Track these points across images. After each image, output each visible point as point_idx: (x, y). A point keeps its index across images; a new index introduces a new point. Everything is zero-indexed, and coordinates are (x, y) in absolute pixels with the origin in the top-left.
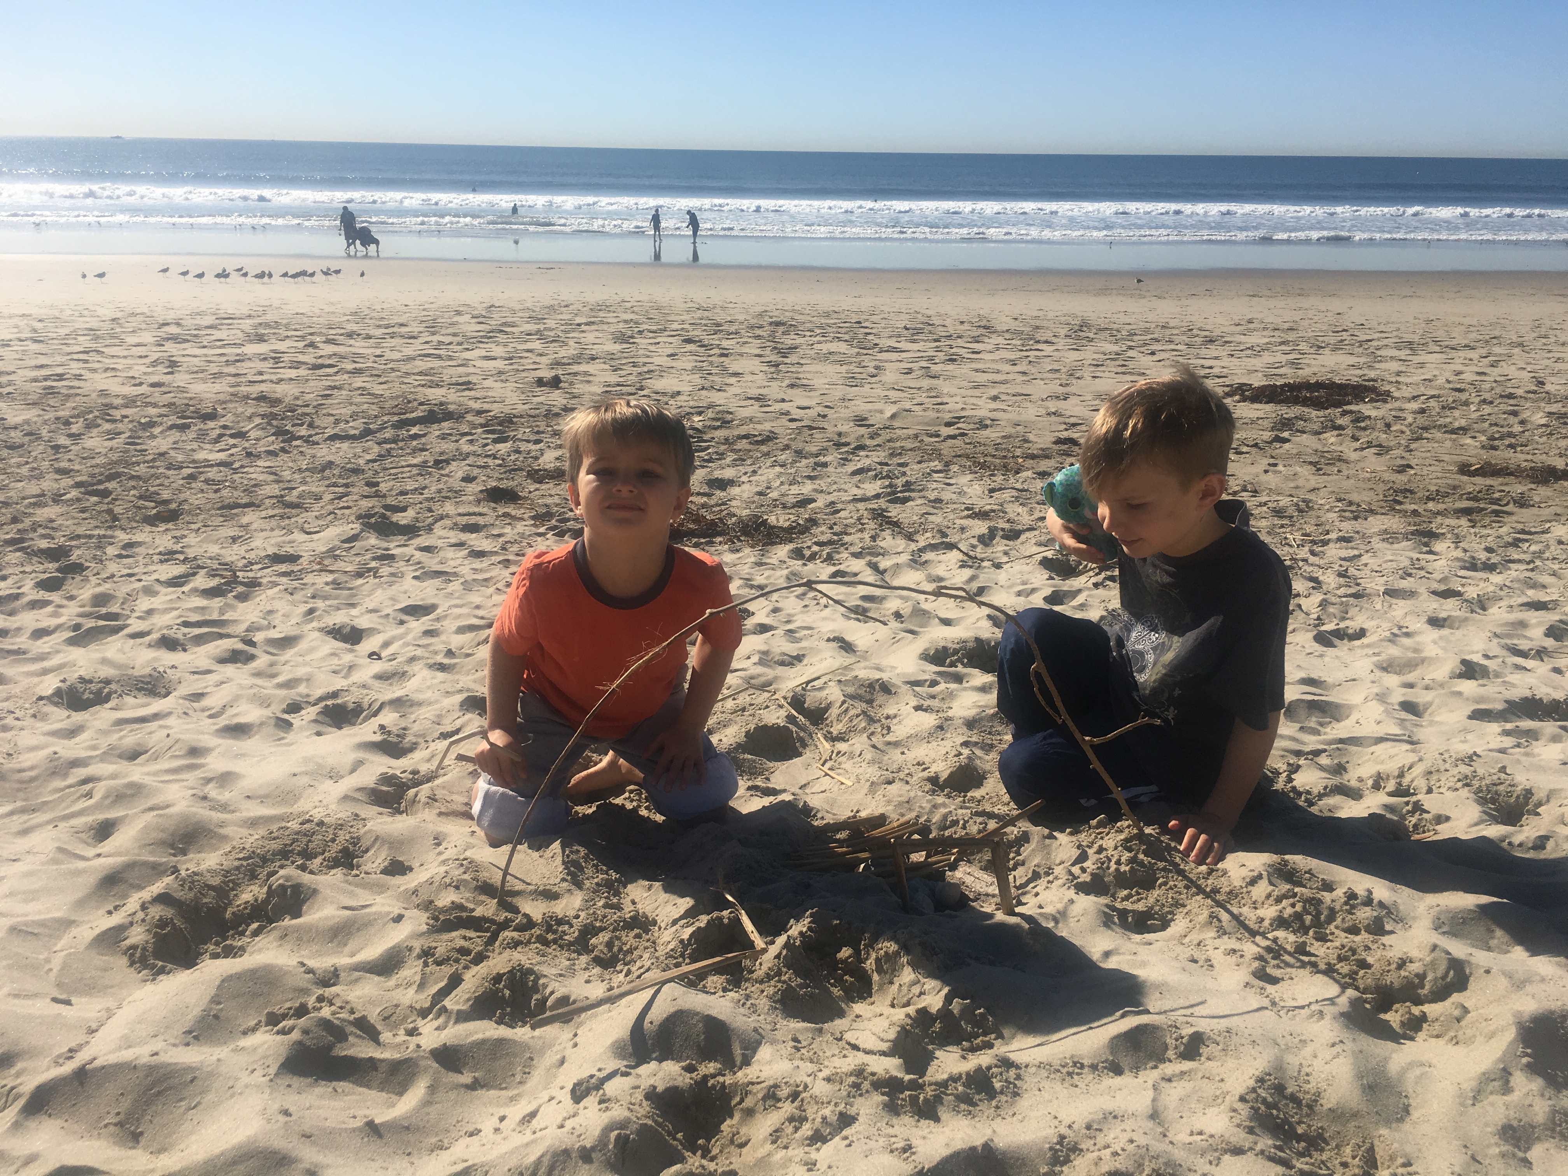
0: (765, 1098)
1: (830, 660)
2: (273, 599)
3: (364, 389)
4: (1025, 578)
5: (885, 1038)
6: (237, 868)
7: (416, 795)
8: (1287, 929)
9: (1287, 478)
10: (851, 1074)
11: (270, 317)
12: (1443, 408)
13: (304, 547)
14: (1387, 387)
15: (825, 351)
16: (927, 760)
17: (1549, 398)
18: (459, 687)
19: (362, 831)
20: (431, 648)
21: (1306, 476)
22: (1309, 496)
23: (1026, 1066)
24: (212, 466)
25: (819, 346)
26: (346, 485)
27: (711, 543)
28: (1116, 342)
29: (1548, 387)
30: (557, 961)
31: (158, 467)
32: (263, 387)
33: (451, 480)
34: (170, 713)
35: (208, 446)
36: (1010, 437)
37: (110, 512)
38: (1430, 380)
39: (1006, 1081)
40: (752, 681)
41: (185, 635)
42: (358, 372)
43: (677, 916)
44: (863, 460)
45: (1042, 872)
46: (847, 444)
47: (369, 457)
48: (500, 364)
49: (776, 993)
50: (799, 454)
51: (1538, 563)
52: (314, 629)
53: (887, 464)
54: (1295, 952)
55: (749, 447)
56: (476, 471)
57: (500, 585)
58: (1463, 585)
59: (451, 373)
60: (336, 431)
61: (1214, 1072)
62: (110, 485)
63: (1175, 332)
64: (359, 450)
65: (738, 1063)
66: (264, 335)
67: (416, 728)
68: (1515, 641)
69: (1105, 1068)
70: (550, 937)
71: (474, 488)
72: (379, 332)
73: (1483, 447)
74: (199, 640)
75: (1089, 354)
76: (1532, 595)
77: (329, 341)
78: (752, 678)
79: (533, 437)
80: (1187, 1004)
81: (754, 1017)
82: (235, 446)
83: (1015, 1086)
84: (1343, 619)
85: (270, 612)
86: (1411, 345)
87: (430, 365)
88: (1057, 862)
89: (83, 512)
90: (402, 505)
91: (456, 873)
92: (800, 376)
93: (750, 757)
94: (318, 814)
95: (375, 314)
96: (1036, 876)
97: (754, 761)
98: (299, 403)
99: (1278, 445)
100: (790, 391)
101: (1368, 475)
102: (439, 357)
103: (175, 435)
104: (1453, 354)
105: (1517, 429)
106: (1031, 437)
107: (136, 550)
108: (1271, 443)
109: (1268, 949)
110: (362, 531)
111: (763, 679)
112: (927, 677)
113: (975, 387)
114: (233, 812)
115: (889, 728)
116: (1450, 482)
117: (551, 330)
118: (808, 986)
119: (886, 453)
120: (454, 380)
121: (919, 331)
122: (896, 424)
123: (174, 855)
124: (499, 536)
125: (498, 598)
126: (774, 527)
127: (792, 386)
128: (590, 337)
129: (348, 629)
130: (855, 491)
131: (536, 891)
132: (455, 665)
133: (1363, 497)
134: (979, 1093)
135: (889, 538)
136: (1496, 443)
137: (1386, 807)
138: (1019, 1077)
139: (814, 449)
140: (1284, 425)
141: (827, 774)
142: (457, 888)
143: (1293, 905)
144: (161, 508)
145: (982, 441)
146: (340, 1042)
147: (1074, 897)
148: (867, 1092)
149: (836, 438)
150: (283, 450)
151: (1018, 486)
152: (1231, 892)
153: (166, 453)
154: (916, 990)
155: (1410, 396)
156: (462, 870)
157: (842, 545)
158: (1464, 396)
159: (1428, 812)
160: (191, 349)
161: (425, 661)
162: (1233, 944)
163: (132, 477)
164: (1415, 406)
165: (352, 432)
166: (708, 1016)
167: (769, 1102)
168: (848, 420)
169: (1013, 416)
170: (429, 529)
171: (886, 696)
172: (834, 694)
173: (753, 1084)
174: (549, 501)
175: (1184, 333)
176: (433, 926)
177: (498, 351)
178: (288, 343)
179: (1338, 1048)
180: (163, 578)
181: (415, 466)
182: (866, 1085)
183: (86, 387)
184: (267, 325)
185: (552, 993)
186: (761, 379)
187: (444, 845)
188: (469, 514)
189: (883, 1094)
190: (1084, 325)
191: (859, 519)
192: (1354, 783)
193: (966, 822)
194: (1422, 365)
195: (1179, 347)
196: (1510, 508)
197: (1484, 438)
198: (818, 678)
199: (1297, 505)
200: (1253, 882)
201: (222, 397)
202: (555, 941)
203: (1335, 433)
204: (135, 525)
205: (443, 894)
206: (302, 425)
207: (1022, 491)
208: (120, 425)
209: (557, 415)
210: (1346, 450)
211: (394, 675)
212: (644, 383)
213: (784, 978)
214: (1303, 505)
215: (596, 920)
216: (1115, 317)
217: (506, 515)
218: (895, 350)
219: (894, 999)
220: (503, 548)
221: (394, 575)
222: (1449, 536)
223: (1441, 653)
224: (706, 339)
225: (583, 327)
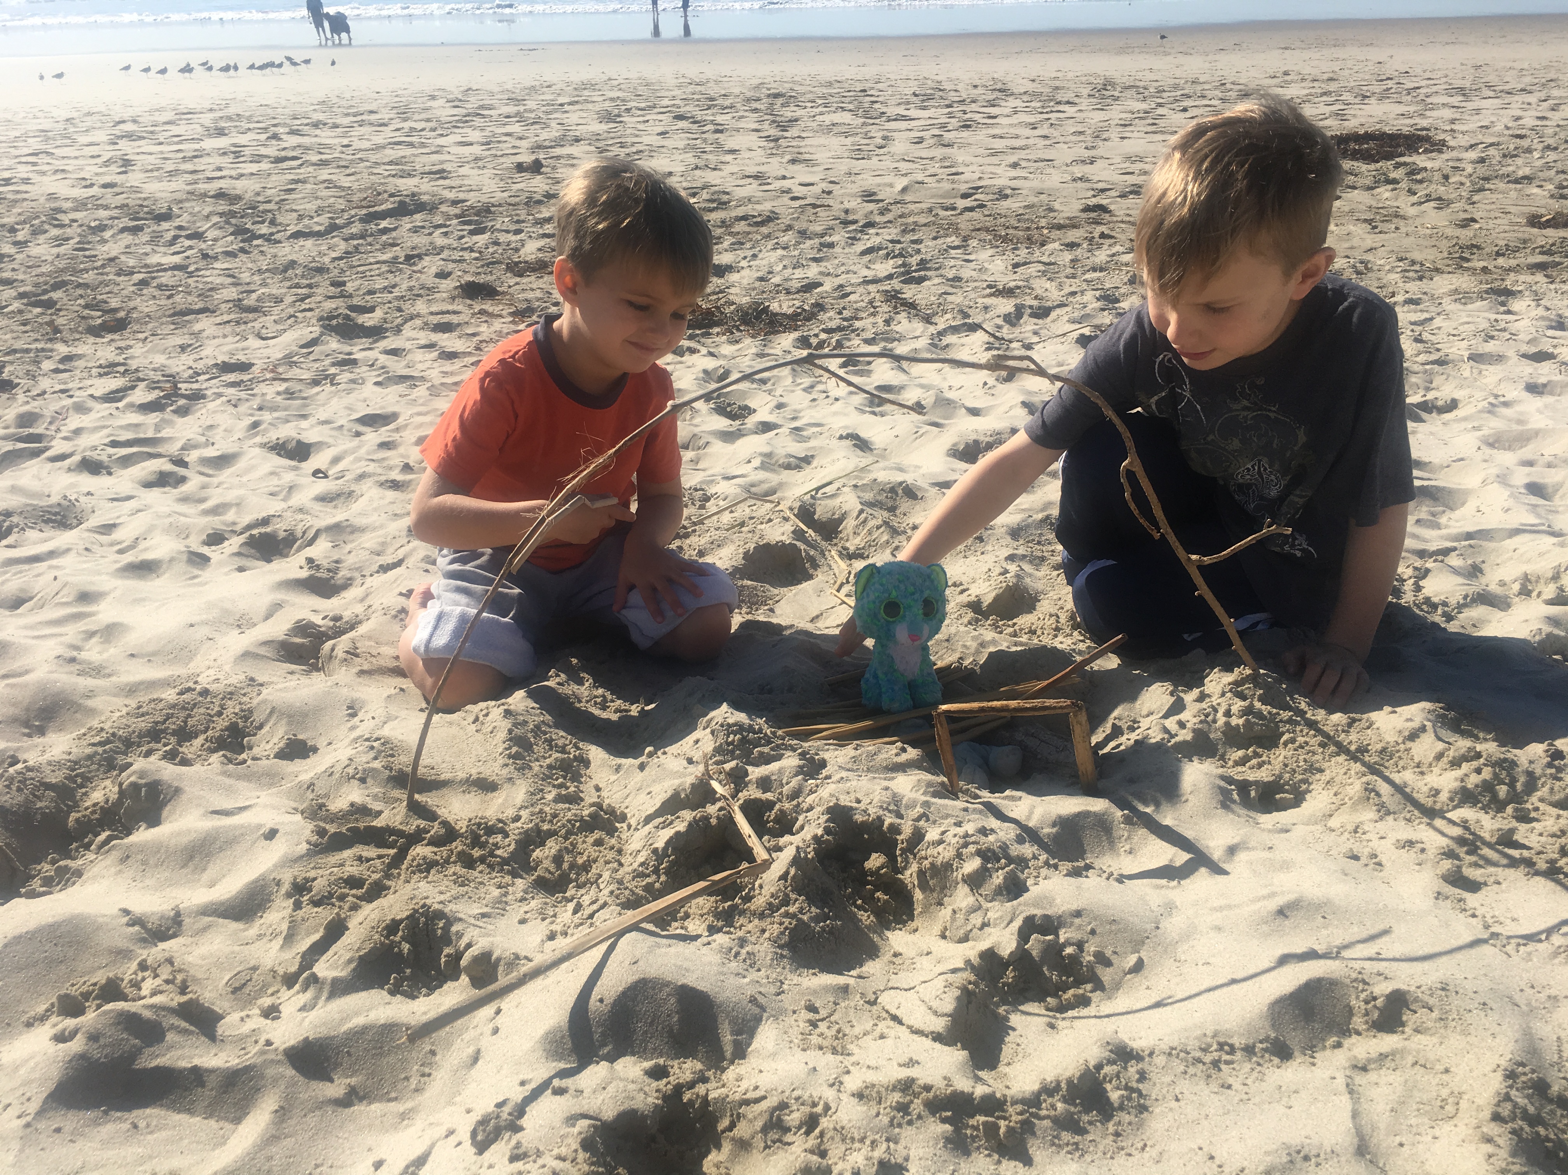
0: (765, 1130)
1: (843, 462)
2: (214, 412)
3: (329, 181)
4: (1060, 359)
5: (940, 1010)
6: (90, 757)
7: (333, 650)
8: (1474, 805)
9: (1340, 238)
10: (894, 1088)
11: (232, 111)
12: (1505, 156)
13: (258, 354)
14: (1441, 136)
15: (827, 123)
16: (964, 579)
19: (255, 702)
20: (385, 464)
21: (1361, 235)
22: (1369, 257)
23: (1151, 1054)
24: (165, 270)
25: (821, 118)
26: (310, 286)
27: (708, 334)
28: (1144, 99)
30: (483, 890)
31: (107, 274)
32: (222, 184)
33: (423, 276)
34: (68, 550)
35: (162, 249)
36: (1033, 206)
37: (51, 323)
38: (1487, 127)
39: (1127, 1088)
40: (753, 489)
41: (110, 456)
42: (324, 163)
43: (651, 811)
44: (873, 239)
46: (855, 222)
47: (334, 255)
48: (477, 150)
49: (783, 933)
50: (803, 234)
52: (255, 445)
53: (899, 242)
54: (1499, 843)
55: (748, 229)
56: (451, 266)
58: (1555, 347)
59: (425, 162)
60: (299, 227)
61: (1432, 1056)
62: (56, 295)
63: (1206, 87)
64: (324, 248)
65: (728, 1054)
66: (223, 129)
67: (350, 560)
69: (1265, 1050)
70: (476, 853)
71: (448, 285)
72: (346, 121)
73: (1552, 196)
74: (126, 461)
75: (1115, 113)
77: (293, 132)
78: (753, 485)
79: (513, 227)
80: (1364, 935)
81: (753, 975)
82: (191, 248)
83: (1141, 1094)
84: (1428, 389)
85: (211, 427)
86: (1461, 91)
87: (401, 153)
88: (1144, 712)
89: (24, 325)
90: (369, 305)
91: (364, 759)
92: (802, 150)
93: (749, 583)
94: (204, 681)
95: (344, 103)
96: (1116, 731)
97: (755, 588)
98: (260, 199)
100: (791, 167)
101: (1428, 232)
102: (411, 145)
103: (127, 238)
104: (1508, 99)
106: (1057, 206)
107: (76, 364)
109: (1461, 841)
110: (321, 335)
111: (765, 487)
113: (992, 155)
114: (110, 675)
116: (1520, 235)
117: (531, 111)
118: (826, 917)
119: (898, 230)
120: (427, 169)
121: (930, 97)
122: (908, 198)
123: (29, 736)
124: (474, 335)
126: (777, 314)
127: (793, 161)
128: (573, 118)
129: (294, 443)
130: (866, 272)
131: (467, 780)
132: (410, 481)
133: (1427, 256)
134: (1087, 1111)
135: (905, 322)
138: (1143, 1077)
139: (818, 228)
141: (844, 602)
142: (363, 780)
143: (1478, 771)
144: (107, 317)
145: (1003, 212)
146: (150, 1045)
148: (920, 1117)
149: (843, 216)
150: (243, 250)
151: (1045, 259)
152: (1384, 750)
153: (116, 258)
154: (977, 919)
155: (1468, 144)
156: (372, 754)
157: (853, 331)
158: (1525, 143)
160: (145, 146)
161: (377, 479)
162: (1405, 832)
163: (79, 285)
164: (1473, 155)
165: (317, 228)
167: (773, 1135)
168: (854, 196)
169: (1035, 183)
170: (398, 330)
171: (911, 502)
172: (849, 502)
173: (747, 1102)
174: (530, 295)
175: (1216, 88)
176: (316, 845)
177: (475, 136)
178: (251, 136)
180: (97, 394)
181: (384, 262)
182: (917, 1106)
183: (34, 191)
184: (229, 118)
185: (469, 946)
186: (759, 155)
187: (361, 715)
188: (443, 313)
189: (944, 1121)
190: (1109, 84)
191: (871, 302)
192: (1493, 588)
194: (1478, 111)
195: (1213, 102)
197: (1551, 187)
198: (831, 483)
199: (1354, 266)
200: (1413, 736)
201: (178, 196)
202: (482, 859)
203: (1390, 187)
204: (78, 336)
205: (344, 789)
206: (263, 222)
207: (1049, 264)
208: (68, 230)
209: (539, 202)
210: (1403, 206)
211: (339, 495)
213: (792, 909)
214: (1361, 267)
215: (543, 821)
216: (1140, 75)
217: (482, 312)
218: (904, 118)
219: (946, 929)
220: (478, 349)
221: (353, 381)
222: (1527, 293)
223: (1551, 423)
224: (699, 115)
225: (566, 108)
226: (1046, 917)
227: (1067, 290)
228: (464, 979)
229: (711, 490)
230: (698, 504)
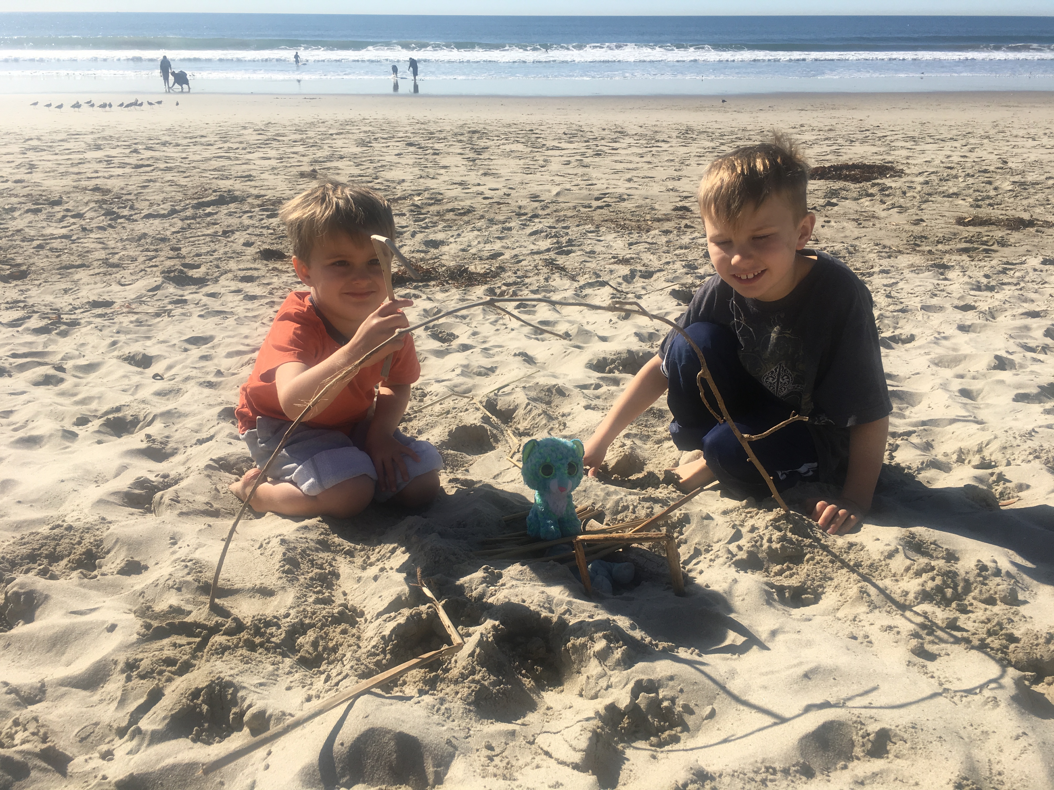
1: (517, 371)
2: (86, 334)
3: (172, 181)
4: (659, 305)
5: (578, 748)
7: (161, 498)
8: (931, 602)
9: (838, 231)
11: (106, 133)
12: (941, 180)
13: (118, 295)
14: (901, 167)
15: (508, 150)
17: (1012, 172)
18: (220, 400)
19: (105, 534)
20: (204, 370)
21: (851, 229)
22: (856, 243)
23: (720, 776)
24: (56, 238)
25: (503, 147)
26: (156, 250)
27: (427, 286)
28: (712, 140)
29: (1010, 165)
30: (261, 666)
31: (15, 241)
32: (98, 181)
33: (235, 245)
35: (55, 224)
36: (641, 206)
38: (929, 162)
40: (456, 389)
41: (11, 364)
42: (168, 169)
43: (381, 609)
44: (537, 225)
45: (703, 549)
46: (525, 214)
47: (174, 230)
48: (273, 163)
49: (470, 694)
50: (491, 221)
51: (1022, 284)
52: (113, 357)
53: (554, 228)
54: (947, 627)
55: (454, 217)
56: (254, 238)
57: (265, 321)
58: (975, 301)
59: (238, 169)
60: (150, 211)
61: (906, 774)
63: (752, 133)
64: (167, 225)
65: (431, 781)
66: (100, 145)
67: (177, 436)
68: (1025, 341)
69: (797, 771)
70: (258, 640)
71: (251, 251)
72: (185, 142)
73: (971, 206)
74: (22, 368)
75: (694, 149)
76: (1028, 307)
77: (148, 149)
78: (455, 386)
80: (861, 691)
81: (449, 724)
82: (74, 224)
84: (895, 328)
85: (83, 345)
86: (913, 138)
87: (222, 164)
88: (715, 540)
90: (197, 263)
91: (180, 575)
92: (491, 167)
93: (452, 452)
94: (70, 520)
95: (184, 130)
96: (697, 553)
97: (456, 456)
98: (123, 192)
99: (830, 208)
100: (483, 178)
101: (894, 227)
102: (229, 158)
103: (30, 217)
104: (942, 144)
105: (992, 193)
106: (657, 206)
108: (824, 206)
109: (923, 626)
110: (163, 283)
111: (464, 387)
112: (592, 381)
113: (615, 173)
115: (565, 425)
116: (952, 230)
117: (310, 138)
118: (500, 683)
119: (554, 220)
120: (239, 174)
121: (574, 136)
122: (560, 199)
124: (268, 284)
125: (262, 330)
126: (473, 273)
127: (485, 174)
128: (339, 143)
129: (140, 356)
130: (532, 247)
131: (253, 588)
132: (220, 383)
133: (893, 242)
135: (558, 279)
136: (980, 203)
137: (976, 478)
139: (501, 218)
140: (833, 194)
141: (515, 465)
142: (179, 589)
143: (933, 579)
144: (14, 270)
145: (622, 210)
146: (19, 780)
147: (736, 575)
149: (517, 210)
150: (110, 226)
151: (649, 240)
152: (872, 565)
153: (22, 230)
154: (603, 683)
155: (917, 172)
156: (186, 571)
157: (524, 285)
158: (954, 172)
159: (1010, 482)
160: (46, 155)
161: (197, 380)
162: (886, 620)
164: (921, 179)
165: (162, 212)
166: (400, 733)
168: (525, 197)
169: (643, 191)
170: (216, 280)
171: (561, 398)
172: (520, 398)
175: (758, 134)
176: (143, 636)
177: (272, 153)
178: (118, 150)
179: (1023, 742)
180: (5, 321)
181: (208, 235)
184: (104, 138)
185: (250, 706)
186: (462, 170)
187: (180, 544)
188: (247, 269)
190: (689, 130)
191: (536, 266)
192: (940, 457)
193: (635, 507)
194: (923, 152)
196: (995, 247)
197: (971, 200)
198: (507, 385)
199: (847, 249)
200: (891, 555)
201: (66, 189)
202: (262, 645)
203: (869, 198)
205: (165, 596)
206: (125, 207)
207: (652, 244)
210: (877, 210)
211: (170, 391)
212: (378, 174)
213: (477, 677)
214: (851, 249)
215: (306, 617)
216: (709, 125)
217: (275, 269)
218: (558, 148)
219: (582, 690)
220: (271, 293)
221: (184, 314)
222: (957, 267)
223: (974, 351)
224: (423, 143)
225: (335, 136)
226: (650, 681)
227: (664, 260)
228: (246, 730)
229: (428, 389)
230: (418, 398)
